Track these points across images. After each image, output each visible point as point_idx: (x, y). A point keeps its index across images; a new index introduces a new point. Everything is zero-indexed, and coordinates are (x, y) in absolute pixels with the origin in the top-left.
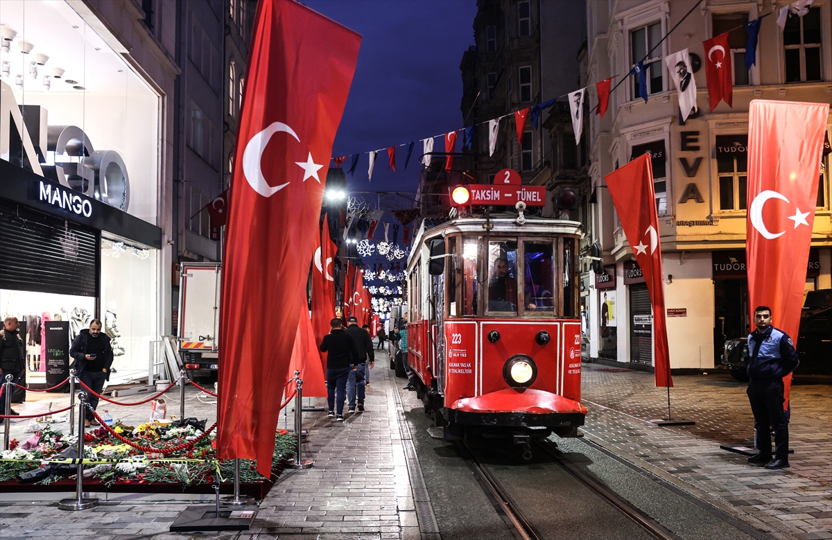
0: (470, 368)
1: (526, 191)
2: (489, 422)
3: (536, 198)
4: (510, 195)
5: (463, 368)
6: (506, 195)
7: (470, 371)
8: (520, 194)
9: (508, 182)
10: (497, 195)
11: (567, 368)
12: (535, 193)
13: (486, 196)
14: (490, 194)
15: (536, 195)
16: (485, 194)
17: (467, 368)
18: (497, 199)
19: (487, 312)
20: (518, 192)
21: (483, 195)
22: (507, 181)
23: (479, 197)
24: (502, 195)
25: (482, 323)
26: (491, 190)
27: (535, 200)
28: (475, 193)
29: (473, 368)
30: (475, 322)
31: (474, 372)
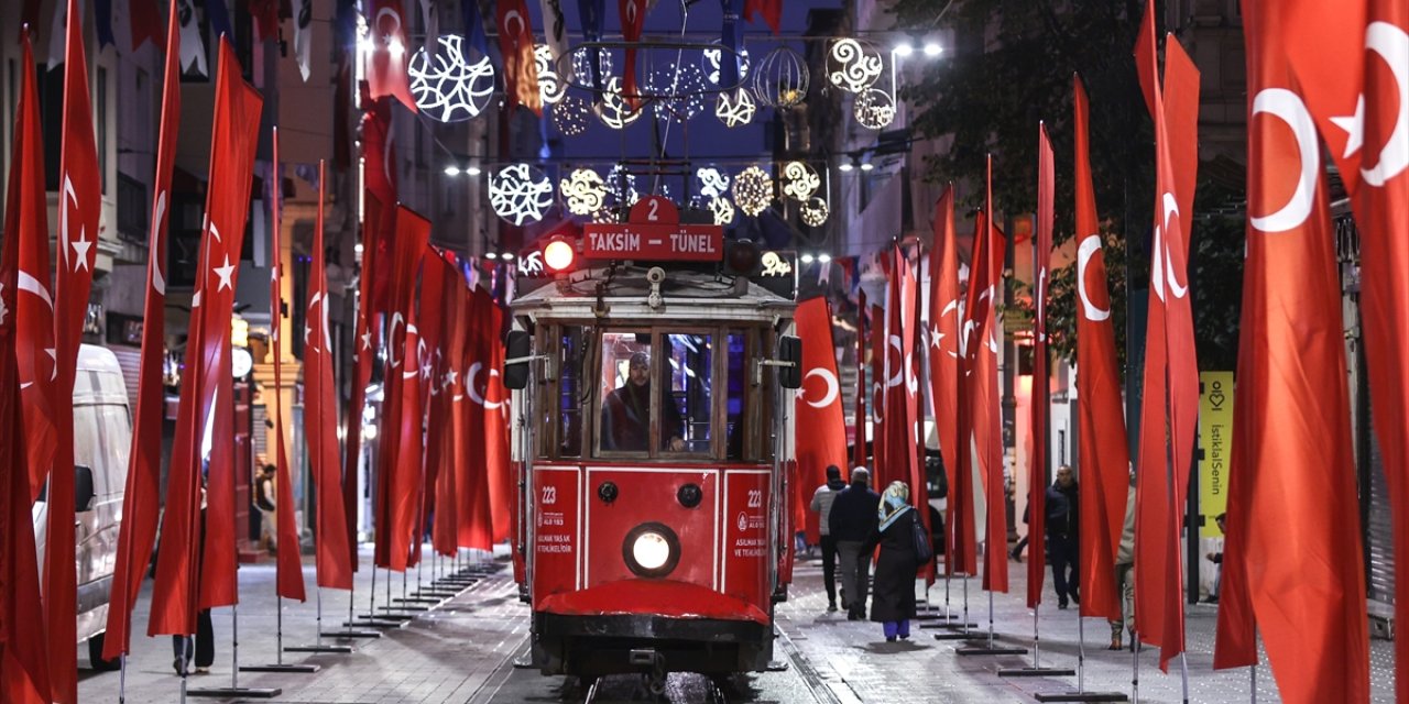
0: (568, 544)
1: (688, 234)
2: (595, 630)
3: (705, 247)
4: (659, 242)
5: (558, 544)
6: (651, 242)
7: (569, 549)
8: (677, 240)
9: (655, 218)
10: (635, 242)
11: (731, 546)
12: (704, 237)
13: (616, 244)
14: (623, 240)
15: (706, 241)
16: (614, 240)
17: (564, 544)
18: (634, 248)
19: (598, 452)
20: (674, 237)
21: (610, 241)
22: (652, 217)
23: (603, 246)
24: (643, 242)
25: (588, 469)
26: (624, 233)
27: (704, 250)
28: (597, 240)
29: (573, 543)
30: (577, 468)
31: (574, 550)
